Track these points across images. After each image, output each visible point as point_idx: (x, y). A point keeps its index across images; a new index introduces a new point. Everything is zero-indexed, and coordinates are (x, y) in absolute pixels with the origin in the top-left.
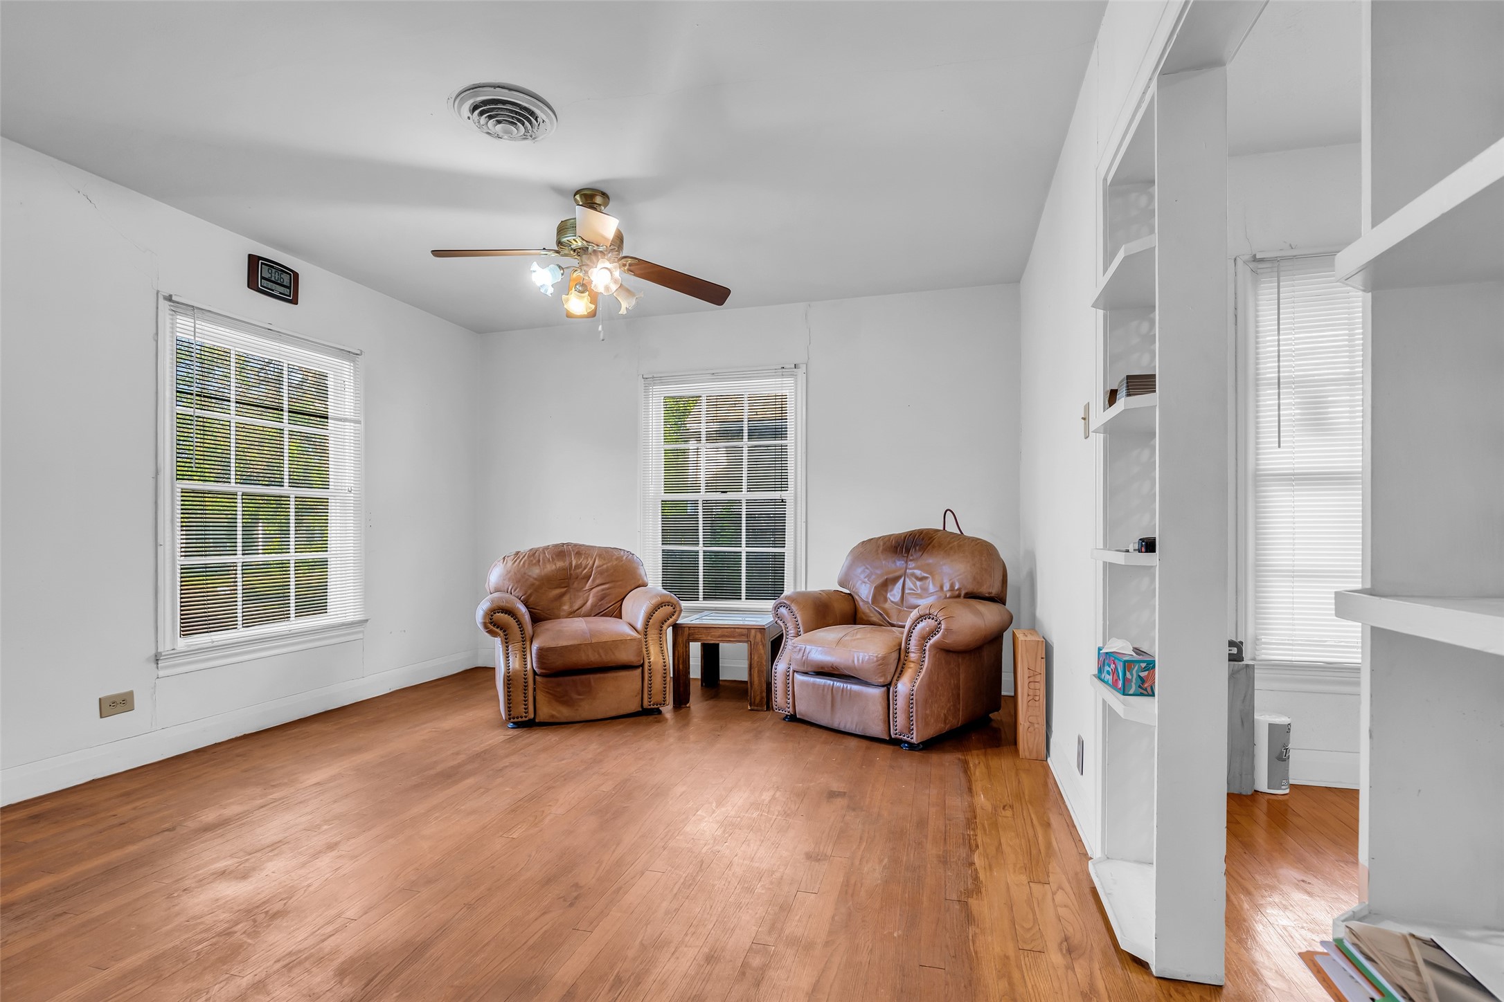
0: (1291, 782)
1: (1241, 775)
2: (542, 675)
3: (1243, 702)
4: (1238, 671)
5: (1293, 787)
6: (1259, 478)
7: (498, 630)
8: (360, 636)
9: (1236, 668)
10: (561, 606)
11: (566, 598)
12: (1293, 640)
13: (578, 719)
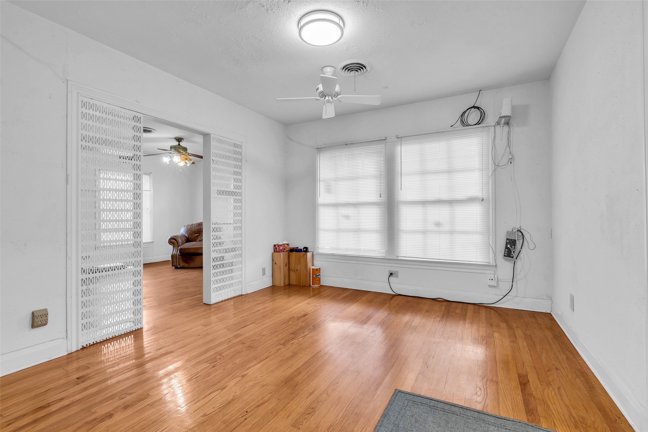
2: (180, 255)
3: (305, 262)
6: (318, 204)
7: (172, 244)
8: (152, 246)
9: (305, 253)
10: (197, 239)
11: (199, 237)
13: (190, 267)
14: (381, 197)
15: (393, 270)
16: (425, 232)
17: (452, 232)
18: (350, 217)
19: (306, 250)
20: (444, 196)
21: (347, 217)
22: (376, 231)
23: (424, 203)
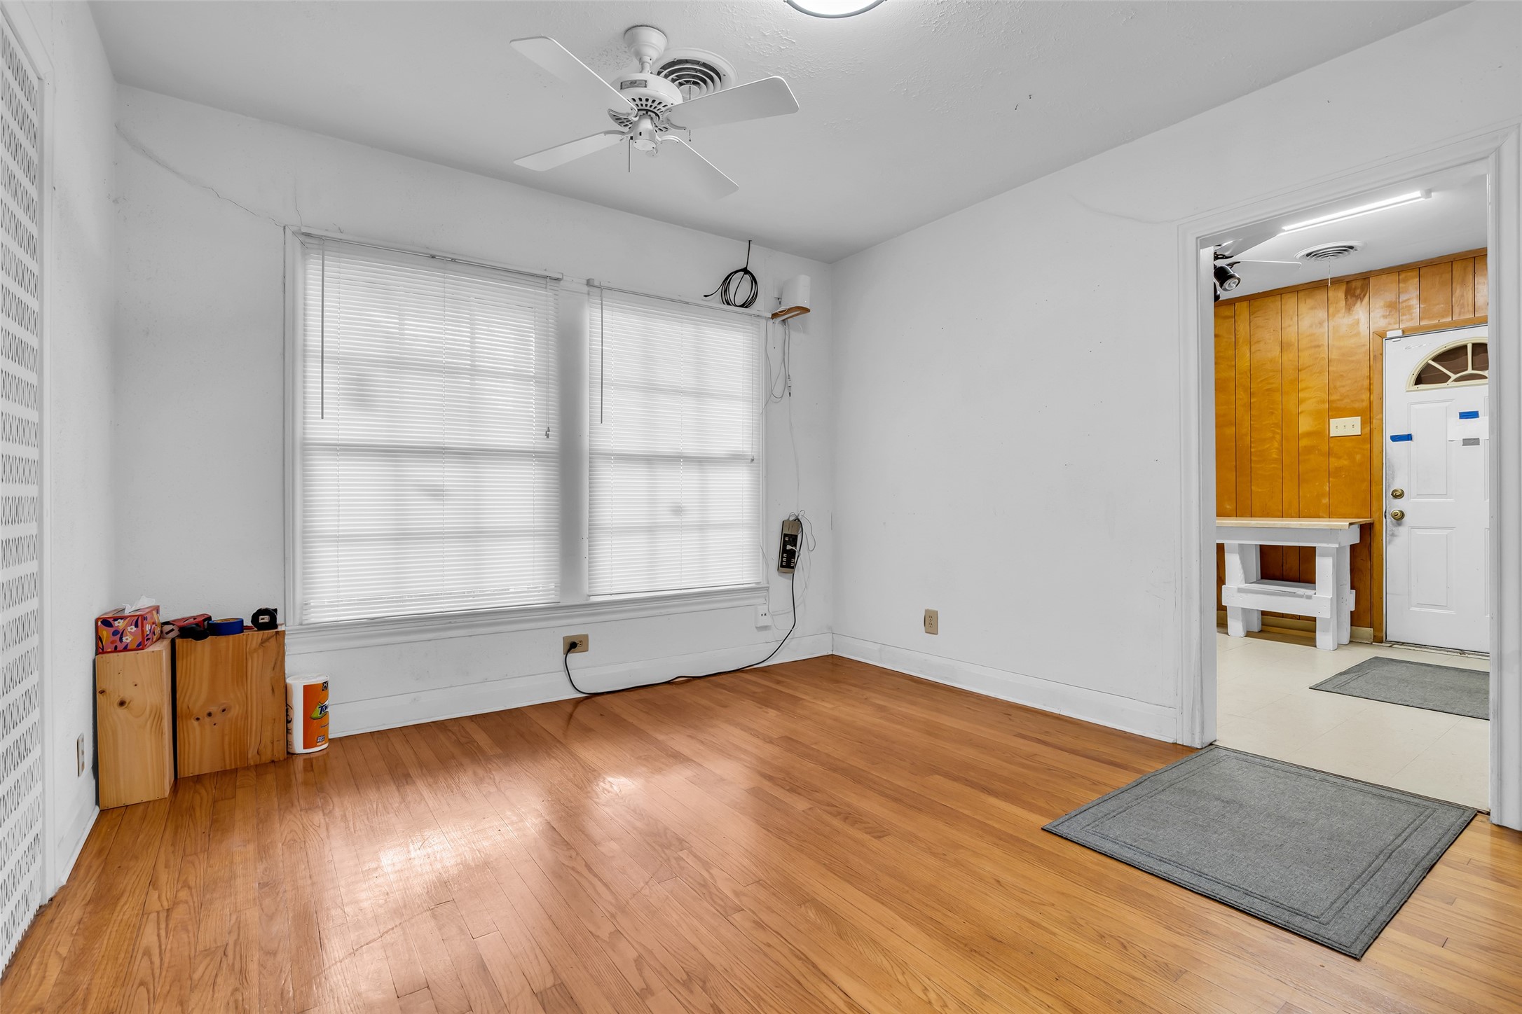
0: (331, 736)
1: (273, 743)
3: (274, 669)
4: (268, 639)
5: (331, 741)
6: (306, 447)
9: (265, 636)
12: (338, 601)
14: (548, 437)
15: (574, 632)
16: (651, 530)
17: (703, 527)
18: (447, 490)
19: (266, 620)
20: (690, 448)
21: (437, 493)
22: (534, 531)
23: (651, 460)
